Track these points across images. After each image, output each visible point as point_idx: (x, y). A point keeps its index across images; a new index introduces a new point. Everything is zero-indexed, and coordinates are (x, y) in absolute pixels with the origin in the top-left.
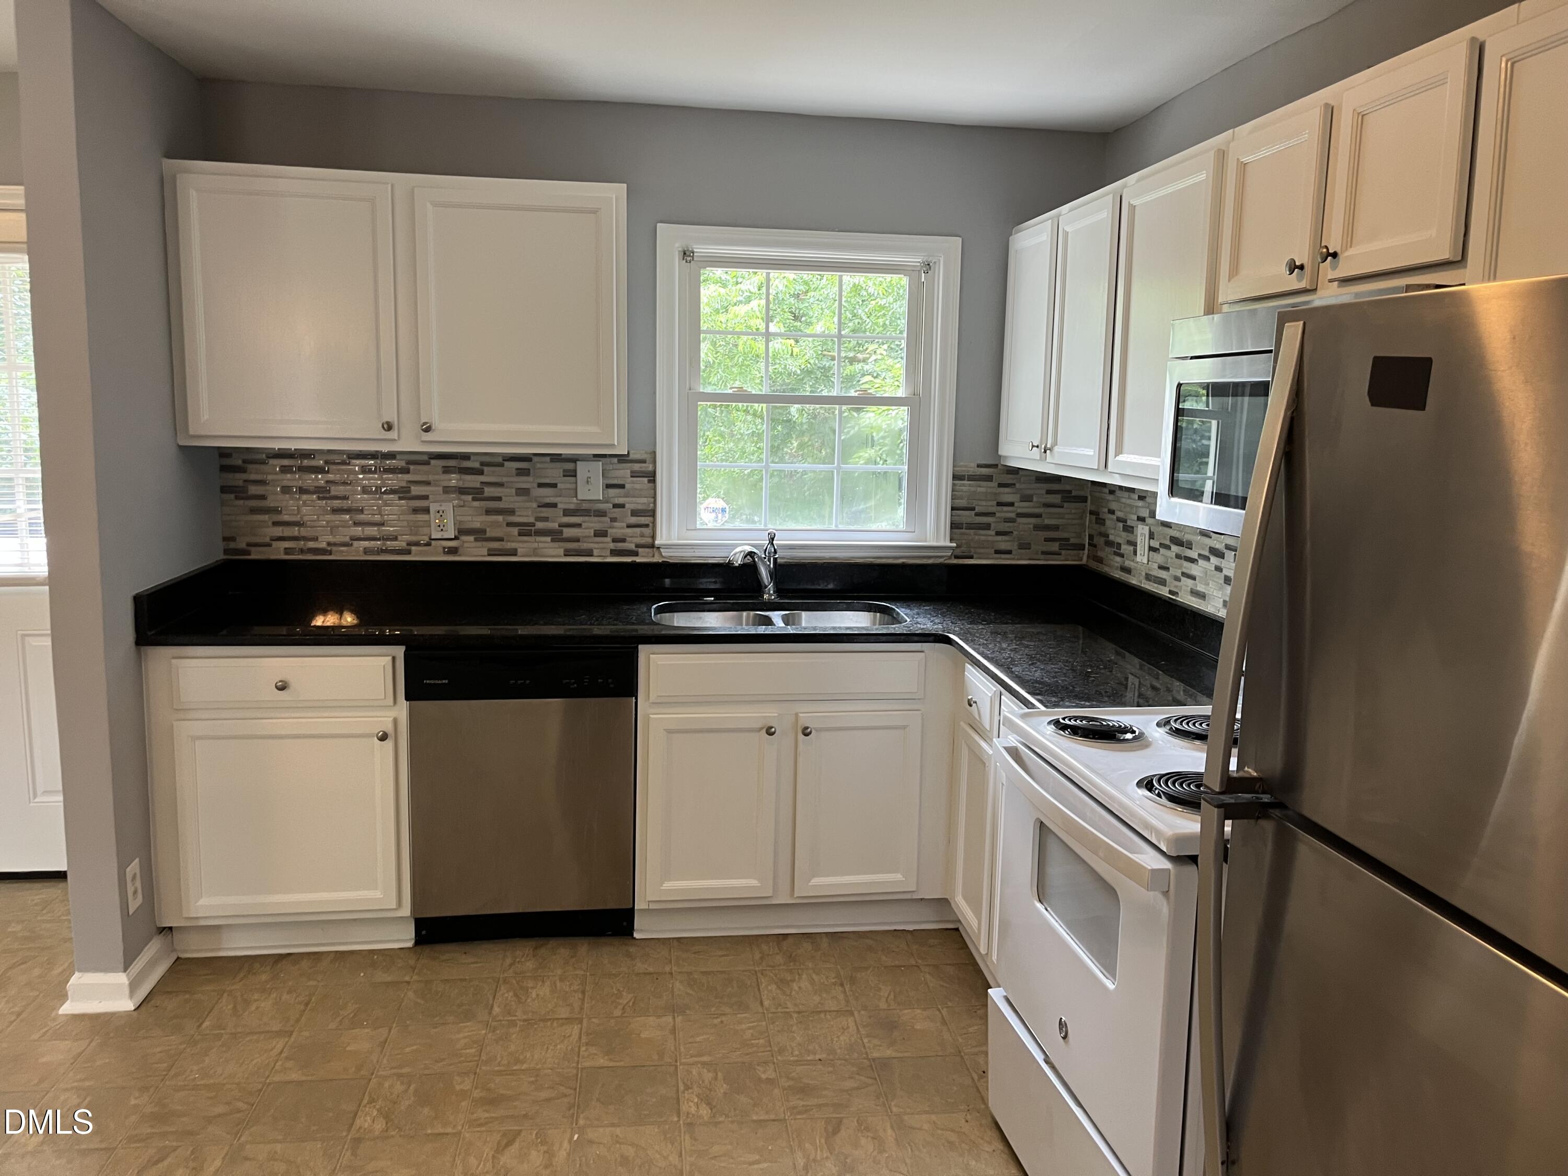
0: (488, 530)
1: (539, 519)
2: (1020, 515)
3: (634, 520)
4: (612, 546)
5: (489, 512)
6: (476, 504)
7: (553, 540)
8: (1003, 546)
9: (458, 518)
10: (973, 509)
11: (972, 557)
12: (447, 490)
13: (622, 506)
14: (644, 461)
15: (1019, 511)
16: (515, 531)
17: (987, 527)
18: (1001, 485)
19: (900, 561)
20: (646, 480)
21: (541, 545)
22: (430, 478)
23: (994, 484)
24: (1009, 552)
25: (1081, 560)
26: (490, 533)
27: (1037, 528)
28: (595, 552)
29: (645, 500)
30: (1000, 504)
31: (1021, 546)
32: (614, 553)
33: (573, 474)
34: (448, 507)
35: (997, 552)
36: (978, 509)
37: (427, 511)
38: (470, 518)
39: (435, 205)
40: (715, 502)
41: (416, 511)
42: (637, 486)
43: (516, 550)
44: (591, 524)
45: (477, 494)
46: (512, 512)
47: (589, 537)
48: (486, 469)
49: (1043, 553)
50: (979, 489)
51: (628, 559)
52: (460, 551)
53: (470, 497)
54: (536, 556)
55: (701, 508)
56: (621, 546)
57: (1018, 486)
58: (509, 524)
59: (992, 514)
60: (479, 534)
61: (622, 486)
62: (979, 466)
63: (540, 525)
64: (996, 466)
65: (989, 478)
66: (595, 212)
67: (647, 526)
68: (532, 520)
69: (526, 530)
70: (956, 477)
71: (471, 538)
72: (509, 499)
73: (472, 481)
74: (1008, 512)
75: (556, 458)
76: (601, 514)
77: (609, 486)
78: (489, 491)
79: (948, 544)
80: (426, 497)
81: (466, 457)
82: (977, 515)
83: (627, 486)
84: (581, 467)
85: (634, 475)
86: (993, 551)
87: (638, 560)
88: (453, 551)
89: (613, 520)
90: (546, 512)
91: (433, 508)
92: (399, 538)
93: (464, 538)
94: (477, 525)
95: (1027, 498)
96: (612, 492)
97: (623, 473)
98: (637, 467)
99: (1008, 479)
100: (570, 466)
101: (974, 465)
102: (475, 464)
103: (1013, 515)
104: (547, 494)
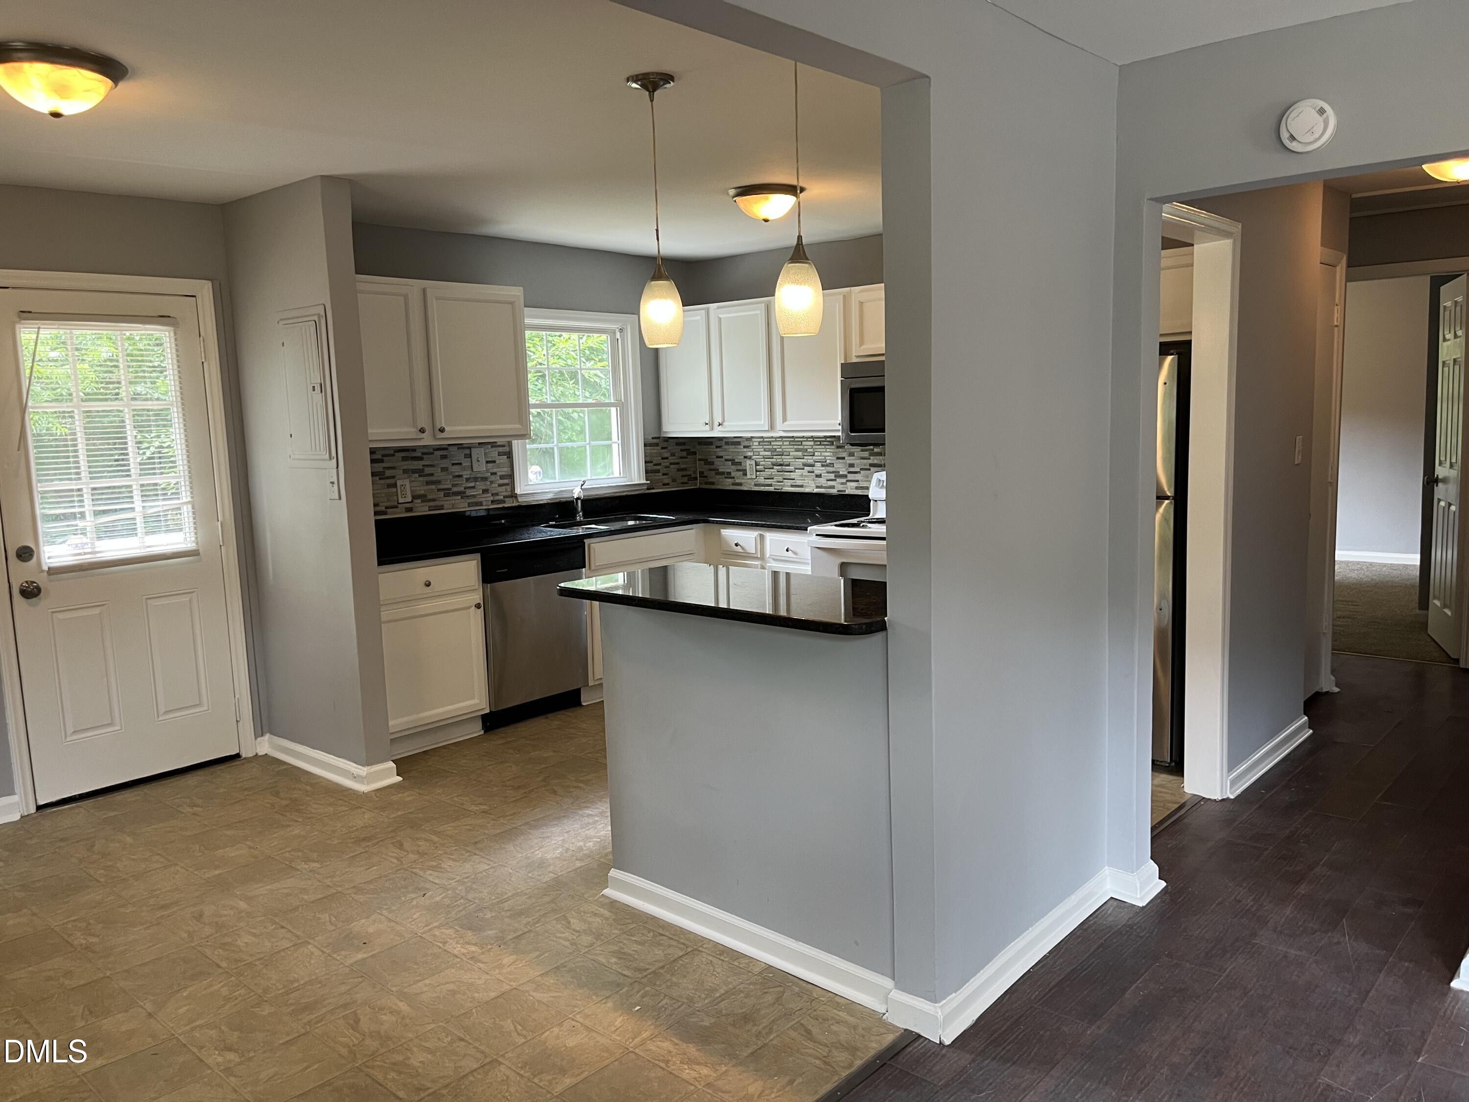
0: (428, 494)
1: (454, 485)
2: (671, 464)
3: (502, 482)
4: (492, 498)
5: (428, 483)
6: (421, 479)
7: (462, 498)
8: (666, 481)
9: (413, 489)
10: (652, 462)
11: (653, 489)
12: (405, 471)
13: (495, 474)
14: (504, 446)
15: (672, 461)
16: (442, 494)
17: (658, 471)
18: (663, 448)
19: (625, 494)
20: (506, 457)
21: (456, 502)
22: (396, 465)
23: (659, 448)
24: (668, 484)
25: (696, 485)
26: (429, 497)
27: (679, 470)
28: (484, 503)
29: (506, 469)
30: (663, 459)
31: (674, 480)
32: (493, 502)
33: (470, 456)
34: (407, 482)
35: (664, 485)
36: (655, 462)
37: (395, 485)
38: (418, 488)
39: (437, 298)
40: (536, 468)
41: (389, 486)
42: (502, 461)
43: (443, 506)
44: (481, 486)
45: (420, 472)
46: (438, 482)
47: (479, 494)
48: (425, 456)
49: (682, 483)
50: (654, 451)
51: (501, 506)
52: (414, 510)
53: (417, 475)
54: (453, 508)
55: (529, 471)
56: (497, 498)
57: (669, 448)
58: (439, 490)
59: (660, 464)
60: (423, 498)
61: (494, 462)
62: (653, 438)
63: (455, 489)
64: (659, 438)
65: (657, 445)
66: (511, 303)
67: (507, 484)
68: (450, 486)
69: (448, 493)
70: (645, 445)
71: (419, 501)
72: (439, 475)
73: (418, 465)
74: (666, 463)
75: (460, 446)
76: (485, 479)
77: (487, 462)
78: (428, 470)
79: (645, 482)
80: (393, 477)
81: (413, 449)
82: (654, 465)
83: (497, 462)
84: (475, 452)
85: (500, 454)
86: (661, 484)
87: (506, 505)
88: (409, 510)
89: (492, 482)
90: (458, 481)
91: (399, 483)
92: (381, 504)
93: (416, 501)
94: (422, 492)
95: (673, 455)
96: (489, 465)
97: (494, 454)
98: (501, 449)
99: (665, 444)
100: (467, 452)
101: (650, 438)
102: (418, 454)
103: (668, 464)
104: (456, 470)
